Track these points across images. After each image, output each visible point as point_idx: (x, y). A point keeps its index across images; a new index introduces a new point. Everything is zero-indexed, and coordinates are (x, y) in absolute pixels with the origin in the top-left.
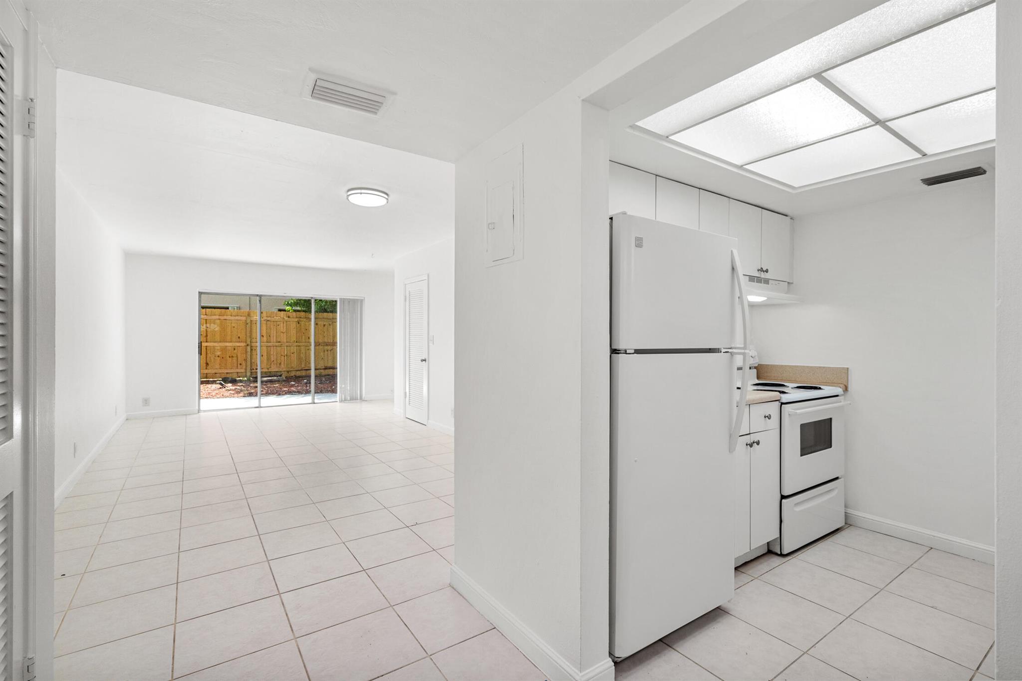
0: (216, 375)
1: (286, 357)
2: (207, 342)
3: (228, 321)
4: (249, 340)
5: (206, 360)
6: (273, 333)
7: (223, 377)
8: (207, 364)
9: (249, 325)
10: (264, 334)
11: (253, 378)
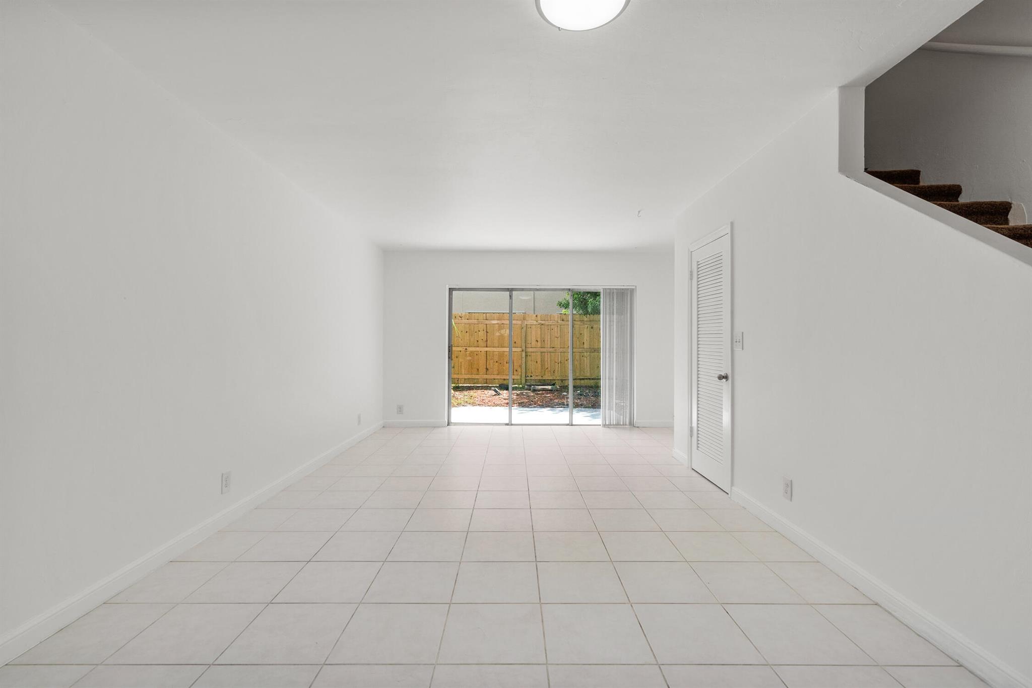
0: (495, 380)
1: (560, 364)
2: (487, 347)
3: (505, 326)
4: (523, 345)
5: (486, 366)
6: (547, 338)
7: (500, 383)
8: (487, 369)
9: (526, 329)
10: (539, 340)
11: (527, 385)
